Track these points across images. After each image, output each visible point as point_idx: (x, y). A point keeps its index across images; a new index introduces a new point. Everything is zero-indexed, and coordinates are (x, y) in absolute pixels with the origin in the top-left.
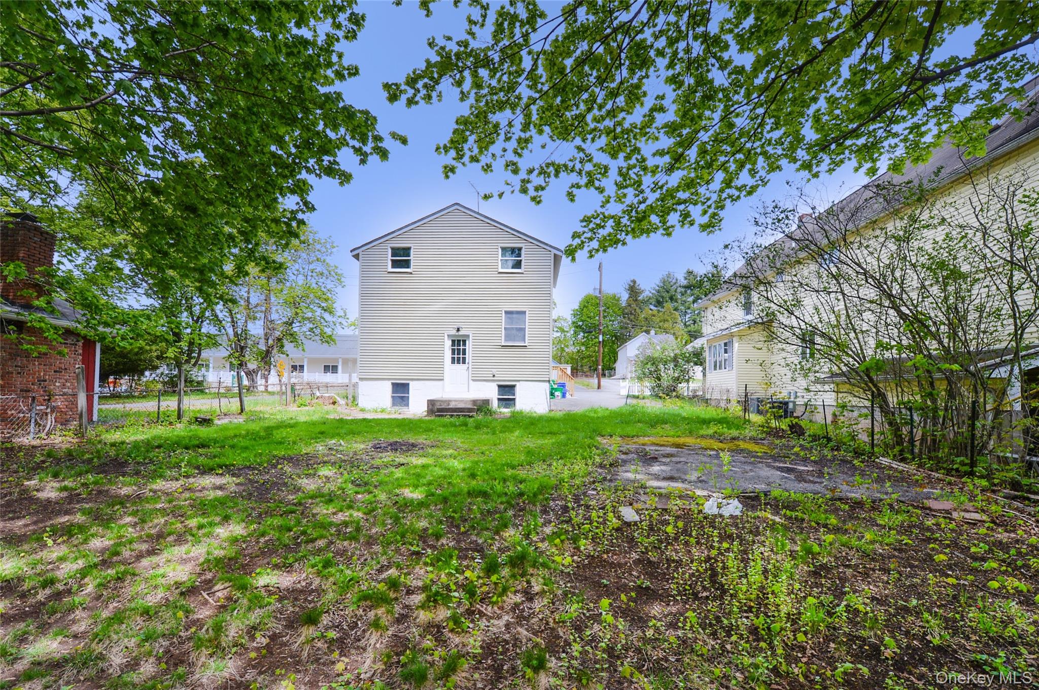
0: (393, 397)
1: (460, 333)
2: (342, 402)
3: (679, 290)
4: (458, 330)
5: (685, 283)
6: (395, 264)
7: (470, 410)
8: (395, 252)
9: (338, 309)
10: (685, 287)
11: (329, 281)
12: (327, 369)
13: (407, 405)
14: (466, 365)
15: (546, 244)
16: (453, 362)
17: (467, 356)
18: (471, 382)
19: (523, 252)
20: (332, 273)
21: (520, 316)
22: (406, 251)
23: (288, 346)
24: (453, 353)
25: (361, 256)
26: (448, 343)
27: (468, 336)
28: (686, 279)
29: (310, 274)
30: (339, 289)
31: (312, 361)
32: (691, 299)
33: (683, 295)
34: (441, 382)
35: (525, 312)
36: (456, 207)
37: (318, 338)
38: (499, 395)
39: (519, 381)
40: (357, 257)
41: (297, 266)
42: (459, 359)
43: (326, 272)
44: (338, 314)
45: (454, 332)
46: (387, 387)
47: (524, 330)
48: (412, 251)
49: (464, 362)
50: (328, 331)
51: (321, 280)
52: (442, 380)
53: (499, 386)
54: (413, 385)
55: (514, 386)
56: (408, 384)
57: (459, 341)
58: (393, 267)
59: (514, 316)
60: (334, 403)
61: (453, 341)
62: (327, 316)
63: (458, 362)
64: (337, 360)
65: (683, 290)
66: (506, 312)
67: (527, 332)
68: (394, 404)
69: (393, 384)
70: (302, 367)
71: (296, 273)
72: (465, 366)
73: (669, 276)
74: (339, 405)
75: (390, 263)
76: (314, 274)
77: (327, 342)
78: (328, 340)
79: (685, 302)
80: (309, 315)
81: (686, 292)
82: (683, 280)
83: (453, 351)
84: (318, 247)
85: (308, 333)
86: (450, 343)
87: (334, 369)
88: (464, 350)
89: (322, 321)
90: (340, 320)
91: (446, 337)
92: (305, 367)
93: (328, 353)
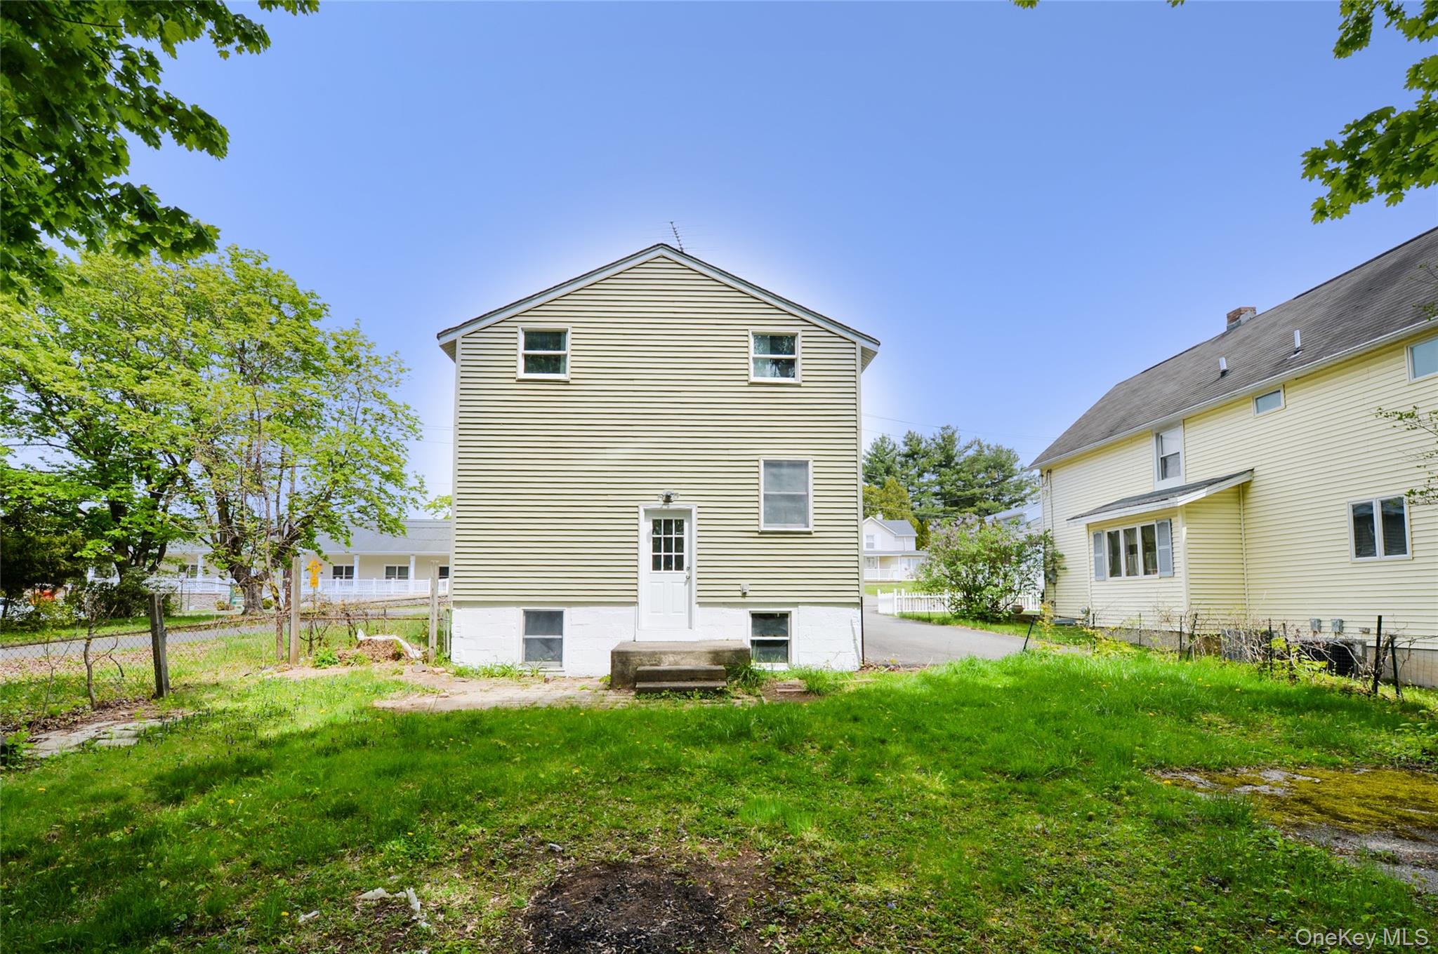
0: (527, 641)
1: (672, 506)
2: (414, 652)
3: (898, 459)
4: (668, 499)
5: (905, 450)
6: (533, 364)
7: (710, 675)
8: (534, 338)
9: (411, 476)
10: (906, 456)
11: (394, 429)
12: (390, 572)
13: (559, 658)
14: (685, 573)
15: (846, 329)
16: (656, 566)
17: (686, 554)
18: (696, 607)
19: (799, 344)
20: (400, 416)
21: (797, 471)
22: (556, 338)
23: (322, 538)
24: (656, 547)
25: (459, 346)
26: (646, 527)
27: (688, 512)
28: (906, 444)
29: (360, 417)
30: (411, 444)
31: (367, 561)
32: (914, 472)
33: (902, 466)
34: (632, 609)
35: (805, 464)
36: (661, 252)
37: (374, 524)
38: (754, 634)
39: (796, 604)
40: (450, 349)
41: (339, 405)
42: (668, 559)
43: (388, 413)
44: (410, 485)
45: (659, 504)
46: (514, 619)
47: (803, 499)
48: (569, 336)
49: (680, 566)
50: (393, 512)
51: (380, 428)
52: (635, 603)
53: (755, 616)
54: (571, 617)
55: (784, 616)
56: (560, 614)
57: (668, 523)
58: (527, 370)
59: (785, 471)
60: (397, 656)
61: (656, 524)
62: (390, 487)
63: (668, 567)
64: (407, 558)
65: (903, 459)
66: (768, 464)
67: (811, 505)
68: (528, 657)
69: (527, 613)
70: (350, 571)
71: (336, 415)
72: (681, 575)
73: (883, 440)
74: (409, 660)
75: (521, 363)
76: (368, 417)
77: (390, 529)
78: (390, 526)
79: (907, 475)
80: (360, 485)
81: (907, 462)
82: (902, 446)
83: (656, 545)
84: (375, 371)
85: (357, 515)
86: (650, 526)
87: (403, 572)
88: (680, 542)
89: (382, 495)
90: (413, 494)
91: (642, 513)
92: (356, 570)
93: (391, 546)
